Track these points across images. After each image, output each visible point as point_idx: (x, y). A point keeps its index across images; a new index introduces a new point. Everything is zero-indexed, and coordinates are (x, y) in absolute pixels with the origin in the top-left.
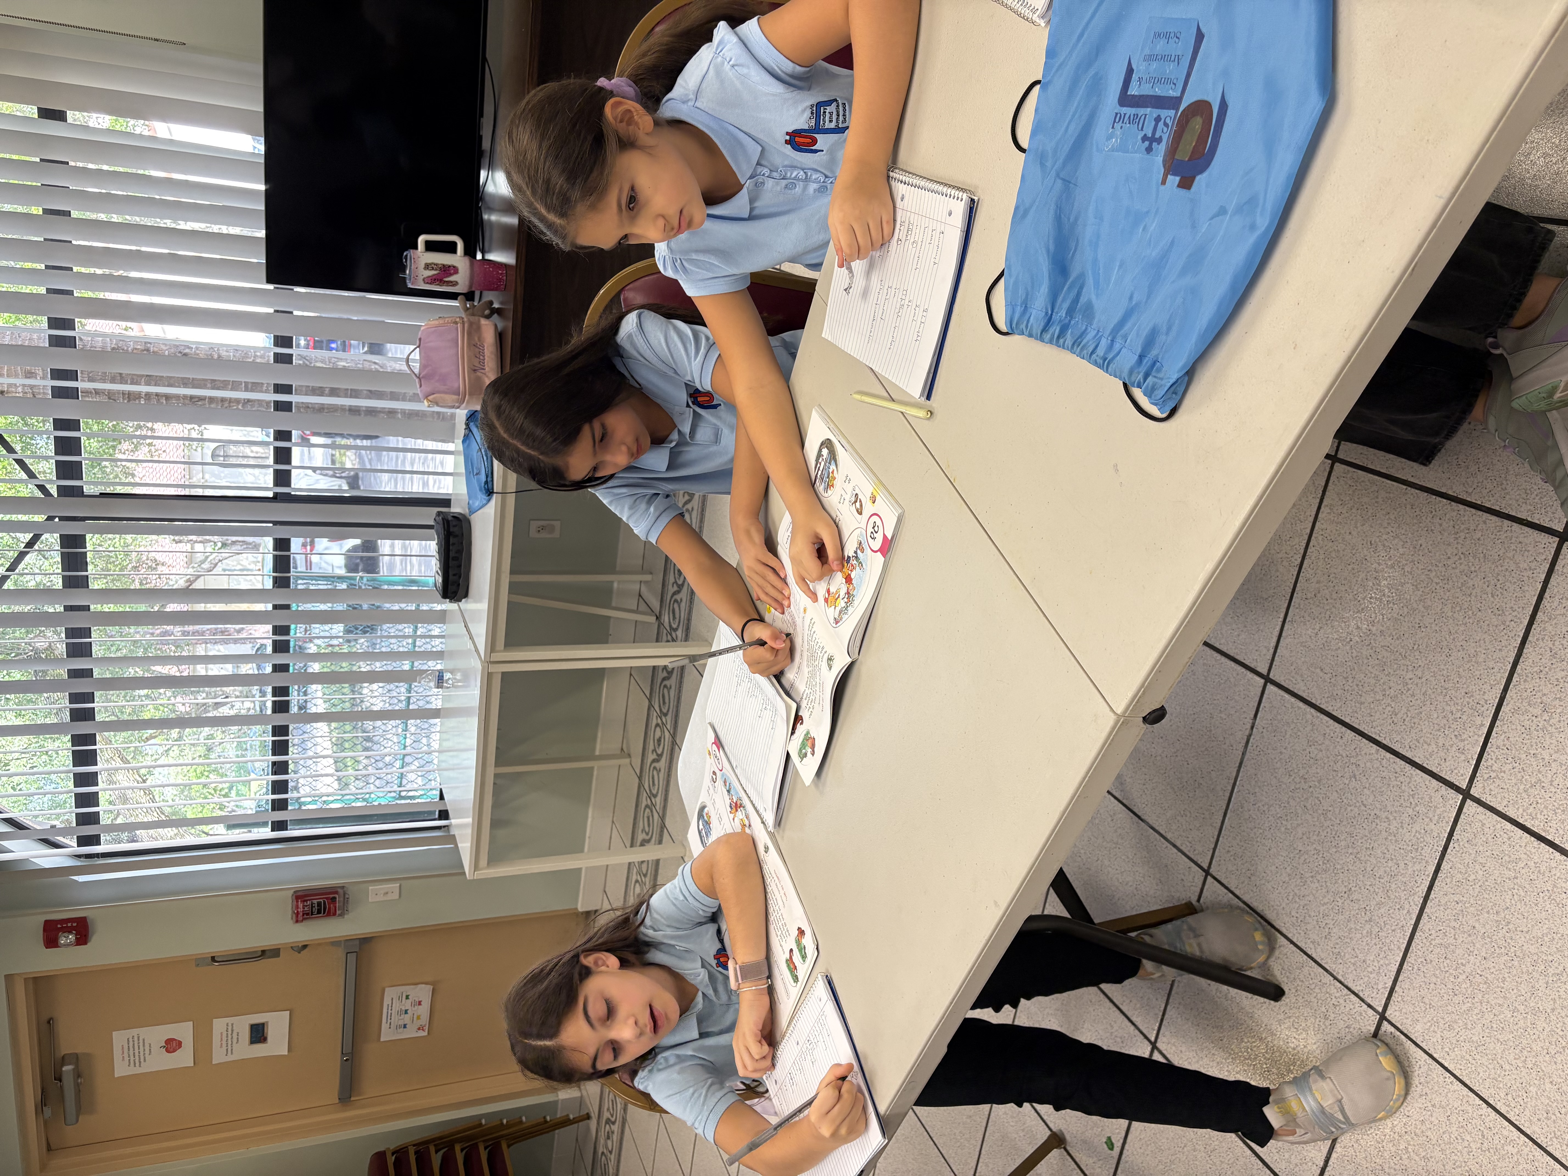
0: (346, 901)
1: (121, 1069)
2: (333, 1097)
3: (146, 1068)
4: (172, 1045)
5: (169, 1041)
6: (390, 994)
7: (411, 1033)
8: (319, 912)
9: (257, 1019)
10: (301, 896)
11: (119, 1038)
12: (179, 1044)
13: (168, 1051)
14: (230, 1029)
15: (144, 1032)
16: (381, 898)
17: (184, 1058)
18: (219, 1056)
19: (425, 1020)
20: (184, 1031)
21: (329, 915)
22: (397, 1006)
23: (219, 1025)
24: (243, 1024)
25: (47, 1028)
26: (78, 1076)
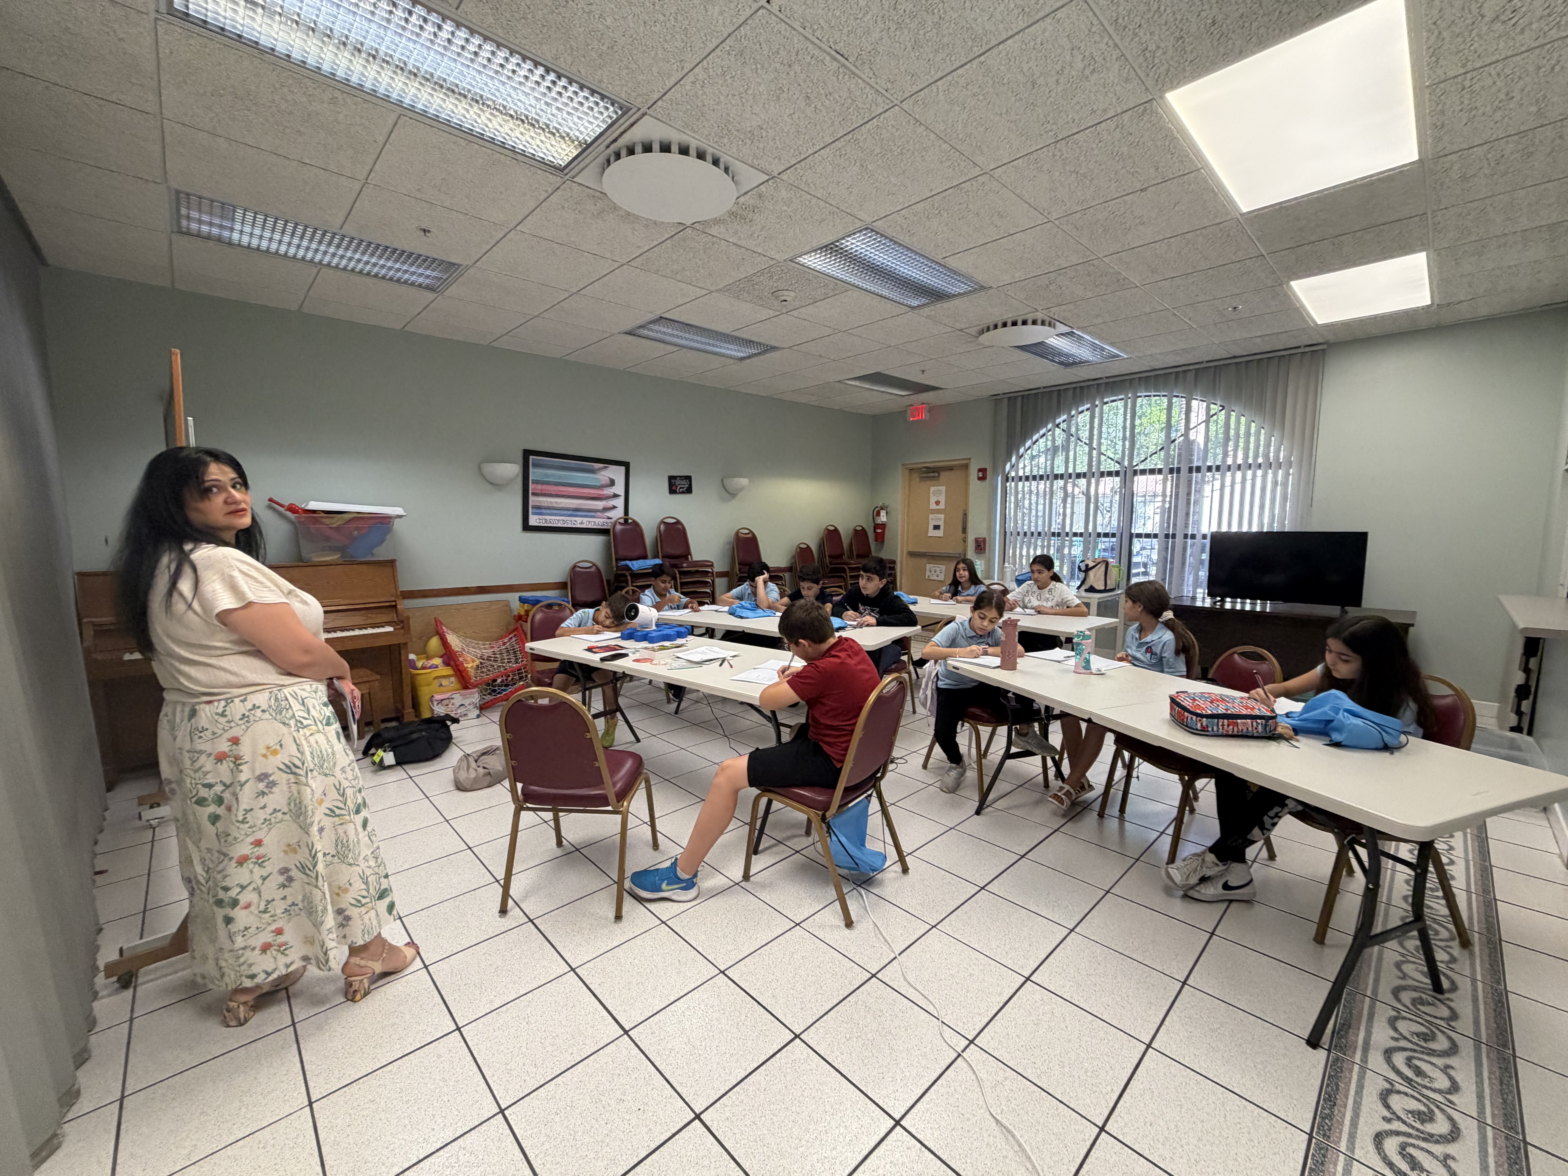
0: (981, 553)
1: (932, 489)
2: (911, 550)
3: (931, 495)
4: (938, 503)
6: (943, 567)
7: (928, 573)
8: (977, 545)
9: (942, 527)
10: (984, 540)
11: (943, 488)
12: (938, 505)
13: (936, 502)
14: (940, 519)
15: (944, 494)
17: (933, 506)
18: (931, 516)
19: (931, 578)
20: (942, 506)
21: (976, 548)
22: (938, 569)
23: (942, 516)
24: (941, 523)
25: (951, 468)
26: (933, 477)
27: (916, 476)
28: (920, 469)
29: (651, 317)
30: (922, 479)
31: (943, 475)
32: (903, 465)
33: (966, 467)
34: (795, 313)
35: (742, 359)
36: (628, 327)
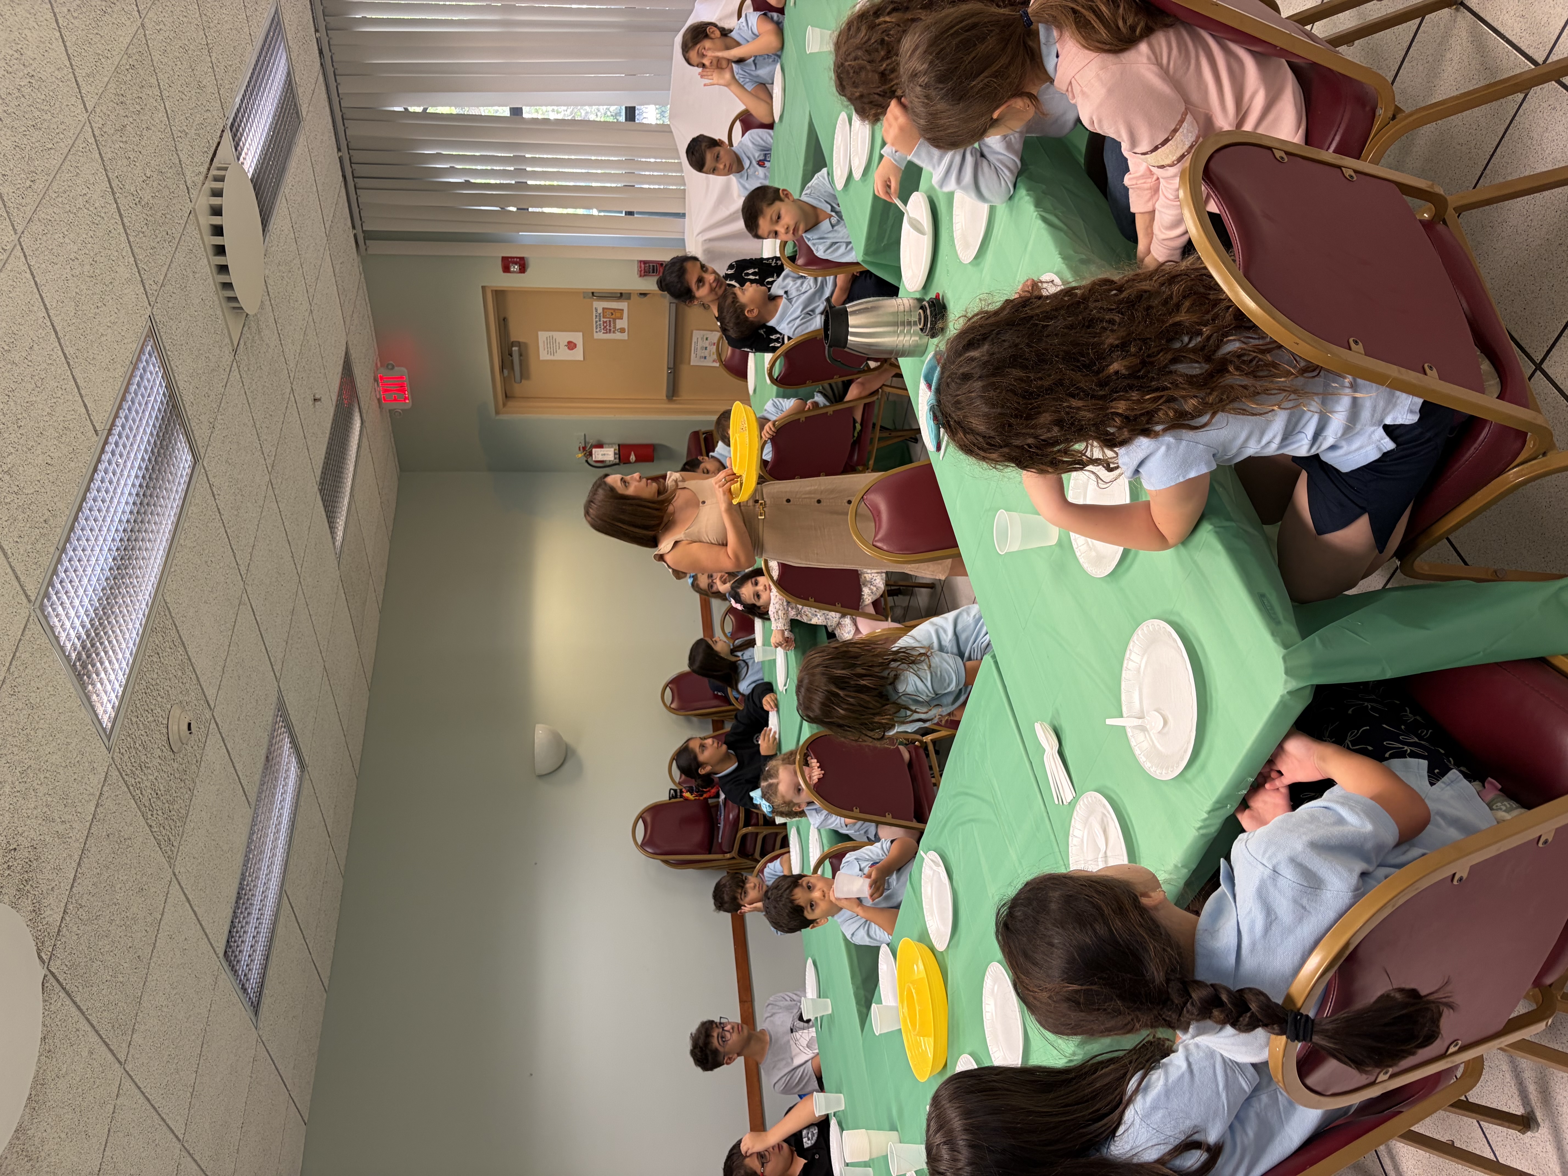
1: (544, 355)
2: (664, 395)
3: (557, 357)
4: (571, 346)
5: (569, 342)
6: (697, 335)
7: (709, 362)
11: (543, 336)
12: (575, 346)
13: (569, 348)
15: (556, 334)
17: (578, 354)
20: (577, 338)
22: (700, 344)
25: (503, 323)
26: (521, 355)
27: (519, 388)
28: (505, 380)
29: (226, 979)
30: (525, 374)
31: (516, 334)
32: (497, 413)
33: (500, 295)
34: (211, 692)
35: (302, 765)
36: (246, 1014)
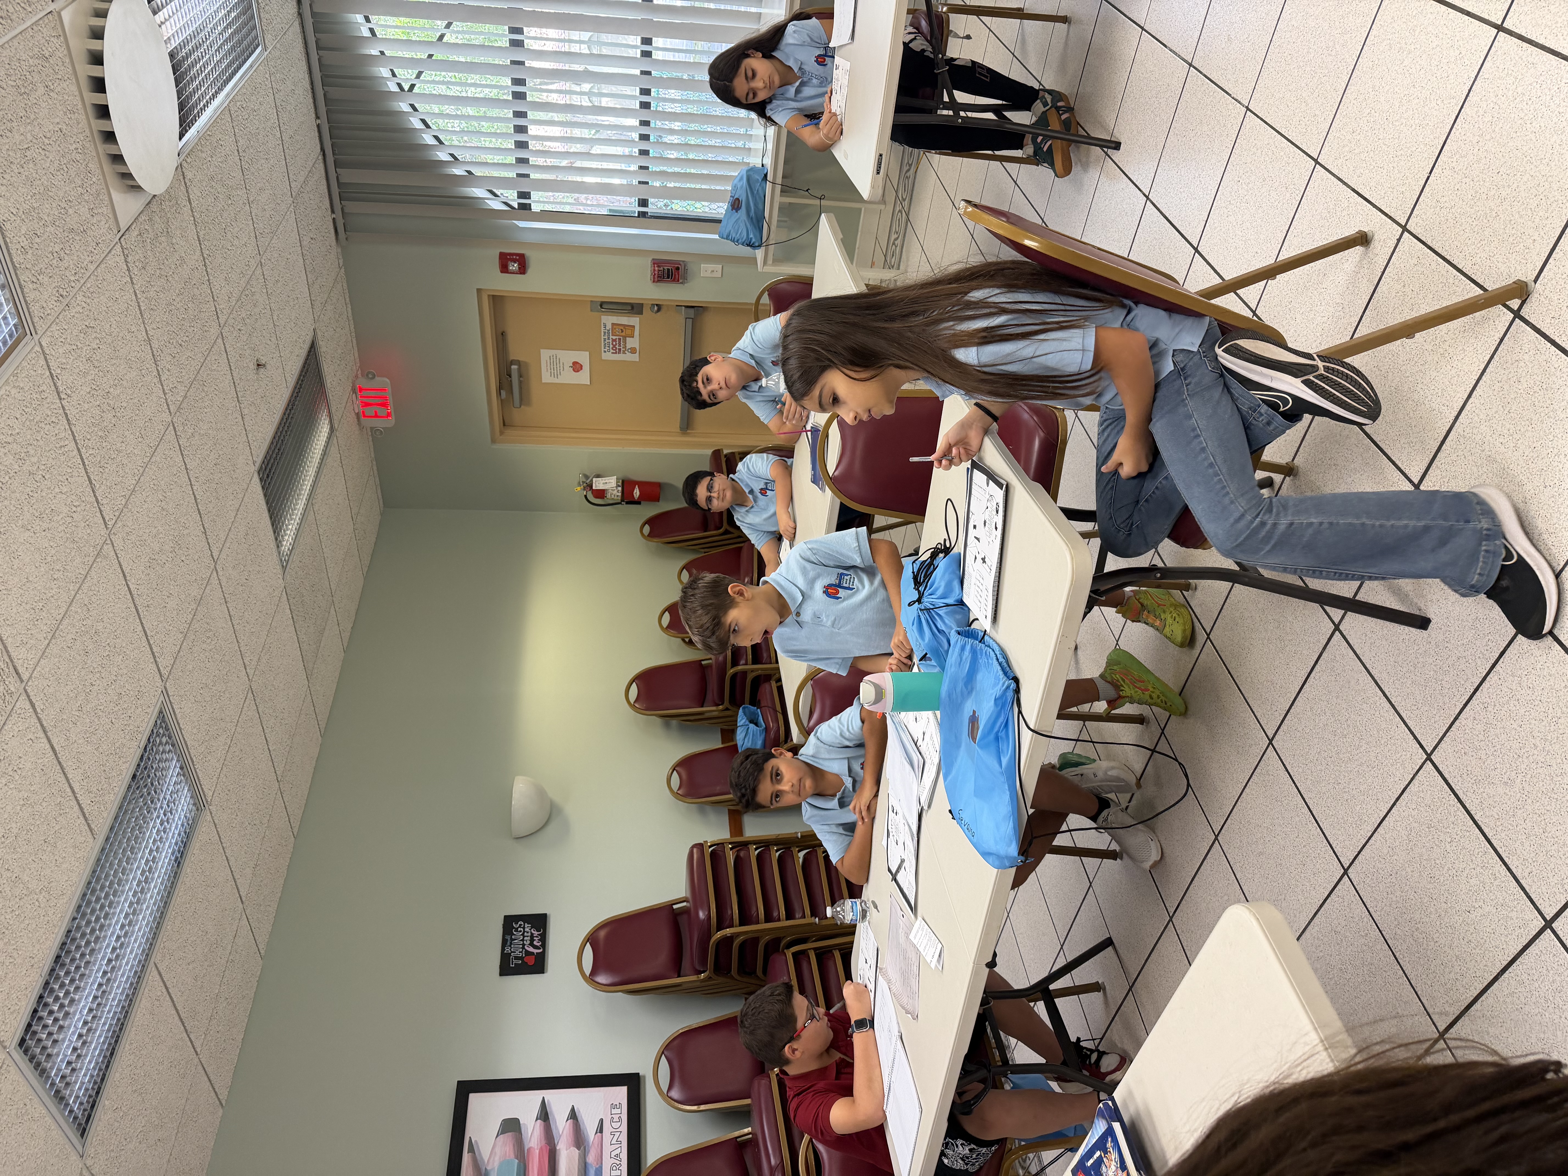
0: (686, 270)
1: (547, 378)
2: (676, 425)
4: (577, 367)
5: (575, 363)
8: (668, 278)
10: (657, 263)
11: (545, 354)
12: (581, 367)
13: (574, 371)
16: (708, 274)
17: (583, 377)
20: (583, 357)
21: (674, 280)
25: (501, 338)
26: (520, 376)
27: (518, 415)
28: (503, 403)
30: (525, 399)
31: (516, 352)
32: (493, 441)
33: (497, 301)
34: (23, 656)
35: (201, 804)
